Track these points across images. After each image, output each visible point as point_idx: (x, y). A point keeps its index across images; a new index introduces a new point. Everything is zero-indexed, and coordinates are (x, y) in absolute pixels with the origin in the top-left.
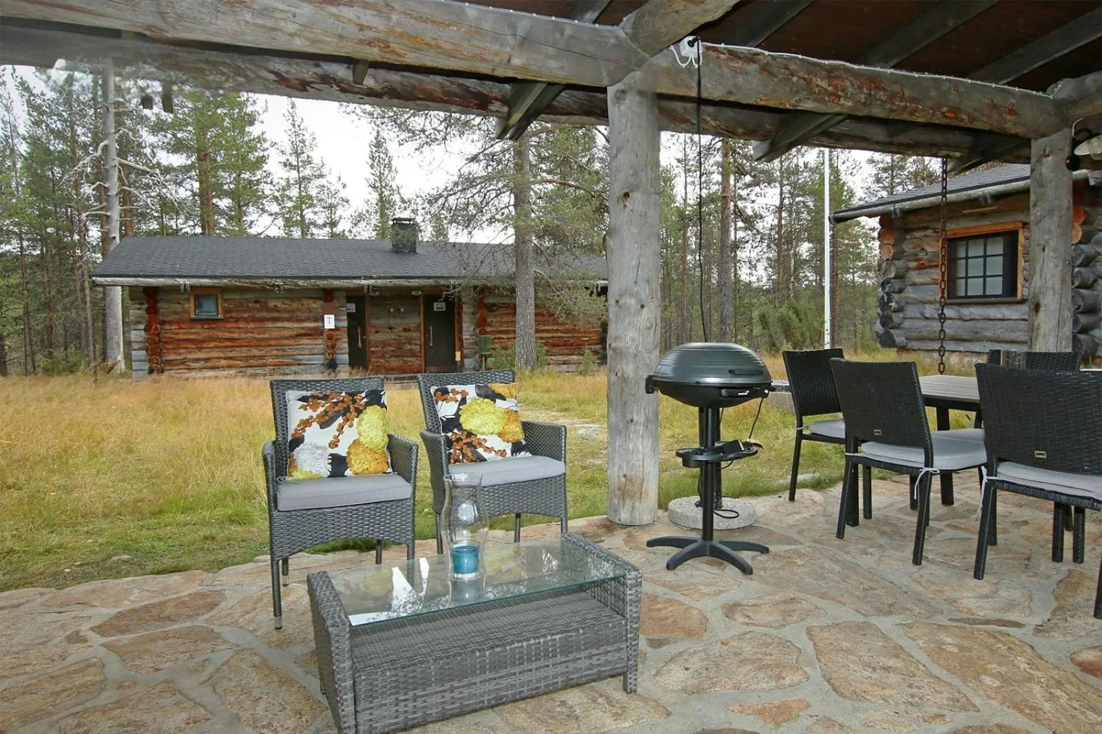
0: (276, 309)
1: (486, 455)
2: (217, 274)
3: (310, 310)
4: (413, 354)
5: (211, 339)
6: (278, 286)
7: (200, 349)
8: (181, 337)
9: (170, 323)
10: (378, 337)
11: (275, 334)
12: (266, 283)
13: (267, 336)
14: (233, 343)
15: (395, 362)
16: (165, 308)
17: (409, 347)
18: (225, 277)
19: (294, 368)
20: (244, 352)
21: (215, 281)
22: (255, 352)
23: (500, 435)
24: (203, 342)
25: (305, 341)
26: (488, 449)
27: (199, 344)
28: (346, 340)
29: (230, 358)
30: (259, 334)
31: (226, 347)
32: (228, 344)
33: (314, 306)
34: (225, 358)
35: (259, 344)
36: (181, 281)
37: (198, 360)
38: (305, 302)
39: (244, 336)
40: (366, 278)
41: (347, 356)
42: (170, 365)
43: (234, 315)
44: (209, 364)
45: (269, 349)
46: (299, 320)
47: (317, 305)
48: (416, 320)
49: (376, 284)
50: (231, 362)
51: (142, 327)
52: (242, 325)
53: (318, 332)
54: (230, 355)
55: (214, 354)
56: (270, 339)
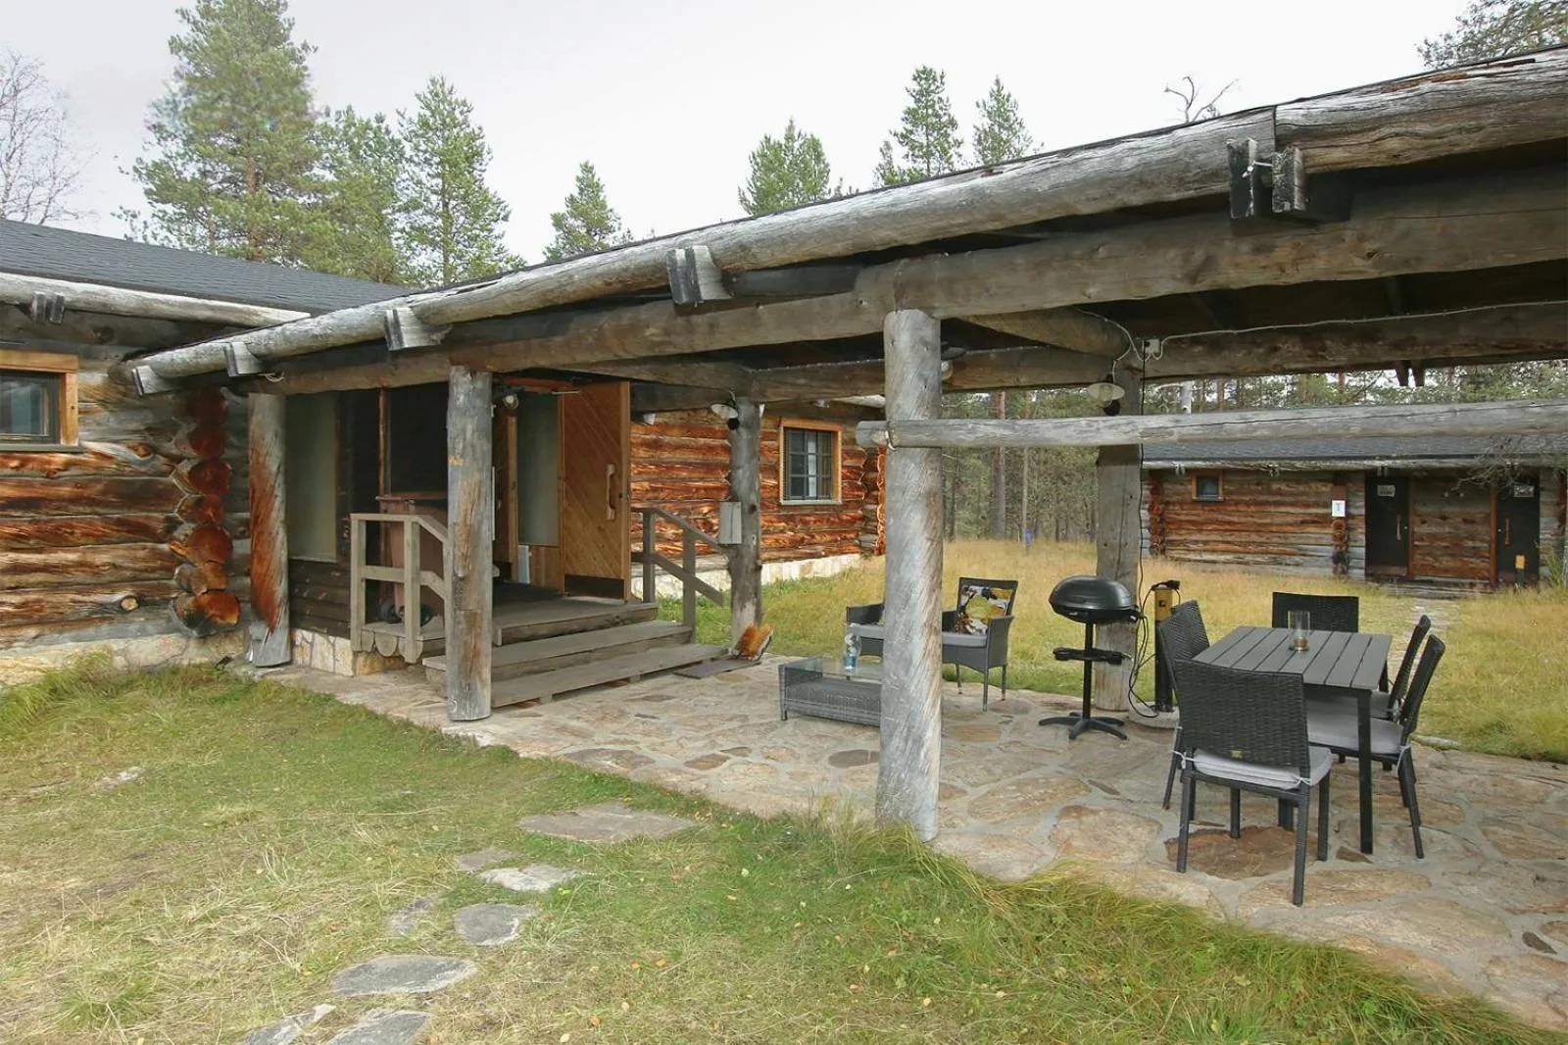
0: (1280, 493)
1: (970, 630)
2: (1215, 456)
3: (1318, 494)
4: (1476, 553)
5: (1212, 522)
6: (1273, 469)
7: (1200, 531)
8: (1183, 518)
9: (1174, 504)
10: (1424, 529)
11: (1277, 520)
12: (1260, 466)
13: (1268, 521)
14: (1233, 527)
15: (1447, 562)
16: (1170, 488)
17: (1470, 543)
18: (1219, 459)
19: (1297, 559)
20: (1243, 537)
21: (1208, 463)
22: (1254, 537)
23: (982, 620)
24: (1203, 523)
25: (1311, 529)
26: (972, 627)
27: (1199, 526)
28: (1363, 530)
29: (1228, 543)
30: (1260, 518)
31: (1226, 530)
32: (1227, 527)
33: (1324, 489)
34: (1224, 542)
35: (1259, 529)
36: (1177, 464)
37: (1196, 542)
38: (1313, 485)
39: (1243, 520)
40: (1382, 458)
41: (1363, 550)
42: (1172, 545)
43: (1235, 497)
44: (1207, 547)
45: (1268, 536)
46: (1307, 505)
47: (1325, 488)
48: (1482, 510)
49: (1394, 466)
50: (1230, 547)
51: (1147, 506)
52: (1242, 508)
53: (1325, 520)
54: (1230, 539)
55: (1214, 537)
56: (1271, 524)
